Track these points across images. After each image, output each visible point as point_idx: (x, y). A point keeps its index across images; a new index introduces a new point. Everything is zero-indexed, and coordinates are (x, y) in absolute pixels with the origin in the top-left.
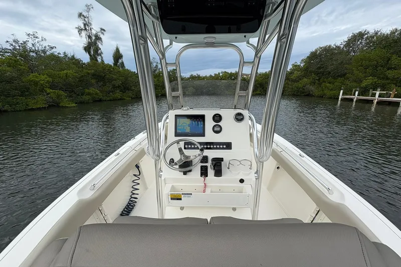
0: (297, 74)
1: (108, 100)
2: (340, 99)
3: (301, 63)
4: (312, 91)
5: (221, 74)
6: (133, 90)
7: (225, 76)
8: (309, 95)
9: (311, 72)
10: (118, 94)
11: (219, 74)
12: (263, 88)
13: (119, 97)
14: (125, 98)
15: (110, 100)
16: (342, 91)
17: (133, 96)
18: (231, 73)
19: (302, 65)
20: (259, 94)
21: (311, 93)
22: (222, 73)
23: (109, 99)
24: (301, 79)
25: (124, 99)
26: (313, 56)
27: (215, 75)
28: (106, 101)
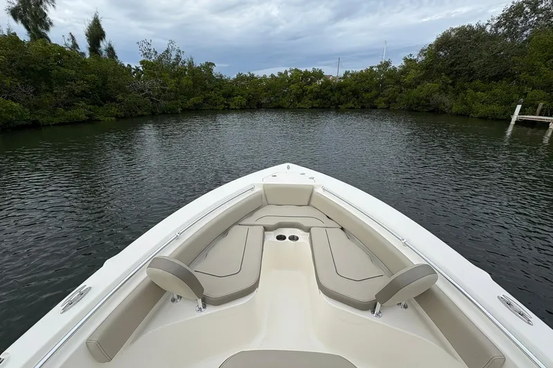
0: (413, 74)
1: (56, 125)
2: (513, 122)
3: (419, 55)
4: (444, 104)
5: (289, 74)
6: (120, 102)
7: (296, 77)
8: (436, 111)
9: (439, 71)
10: (81, 111)
11: (286, 72)
12: (358, 98)
13: (84, 117)
14: (100, 117)
15: (60, 124)
16: (519, 107)
17: (122, 114)
18: (306, 71)
19: (420, 59)
20: (352, 108)
21: (442, 107)
22: (290, 71)
23: (56, 120)
24: (419, 83)
25: (99, 120)
26: (445, 42)
27: (280, 74)
28: (48, 125)
